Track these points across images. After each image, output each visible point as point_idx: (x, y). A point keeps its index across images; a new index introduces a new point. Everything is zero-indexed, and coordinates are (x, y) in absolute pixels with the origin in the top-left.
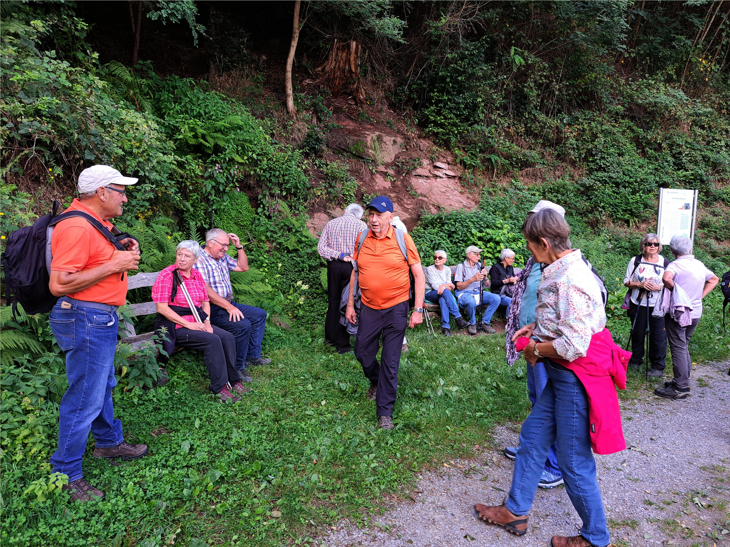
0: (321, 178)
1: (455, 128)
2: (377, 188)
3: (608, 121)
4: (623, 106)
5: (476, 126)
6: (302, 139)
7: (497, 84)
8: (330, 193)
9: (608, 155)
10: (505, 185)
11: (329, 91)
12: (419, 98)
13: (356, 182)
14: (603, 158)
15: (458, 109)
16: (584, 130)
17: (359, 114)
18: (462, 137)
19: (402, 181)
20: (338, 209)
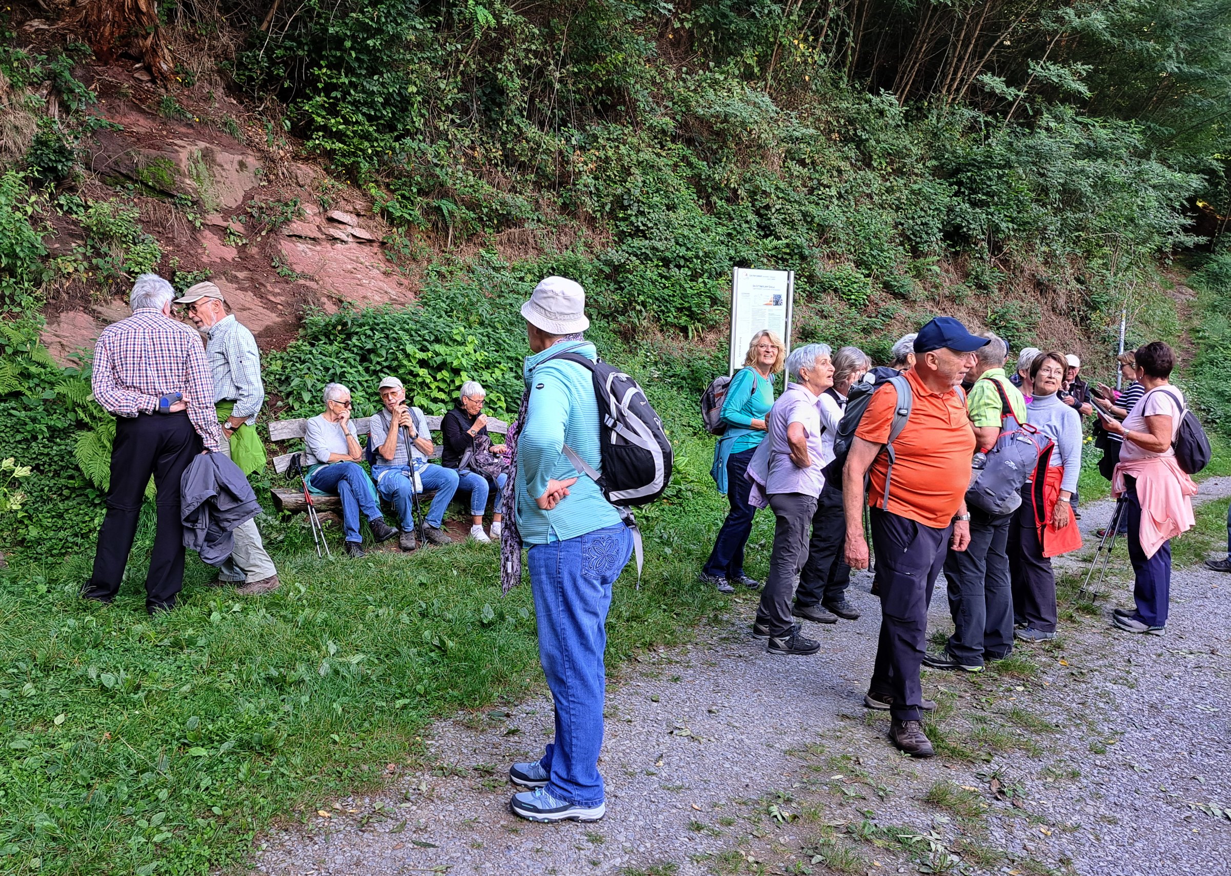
0: (73, 236)
1: (366, 144)
2: (205, 259)
3: (649, 146)
4: (674, 118)
5: (408, 140)
6: (24, 149)
7: (446, 62)
8: (97, 268)
9: (649, 208)
10: (469, 259)
11: (87, 48)
12: (291, 77)
13: (157, 245)
14: (642, 213)
15: (372, 105)
16: (607, 160)
17: (159, 103)
18: (382, 162)
19: (262, 246)
20: (117, 304)
